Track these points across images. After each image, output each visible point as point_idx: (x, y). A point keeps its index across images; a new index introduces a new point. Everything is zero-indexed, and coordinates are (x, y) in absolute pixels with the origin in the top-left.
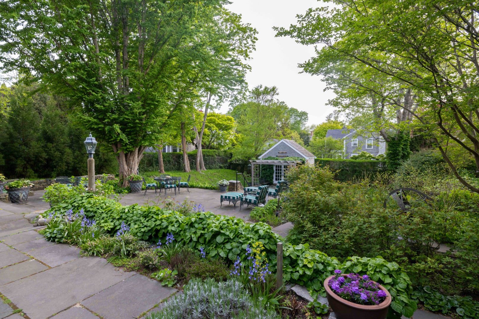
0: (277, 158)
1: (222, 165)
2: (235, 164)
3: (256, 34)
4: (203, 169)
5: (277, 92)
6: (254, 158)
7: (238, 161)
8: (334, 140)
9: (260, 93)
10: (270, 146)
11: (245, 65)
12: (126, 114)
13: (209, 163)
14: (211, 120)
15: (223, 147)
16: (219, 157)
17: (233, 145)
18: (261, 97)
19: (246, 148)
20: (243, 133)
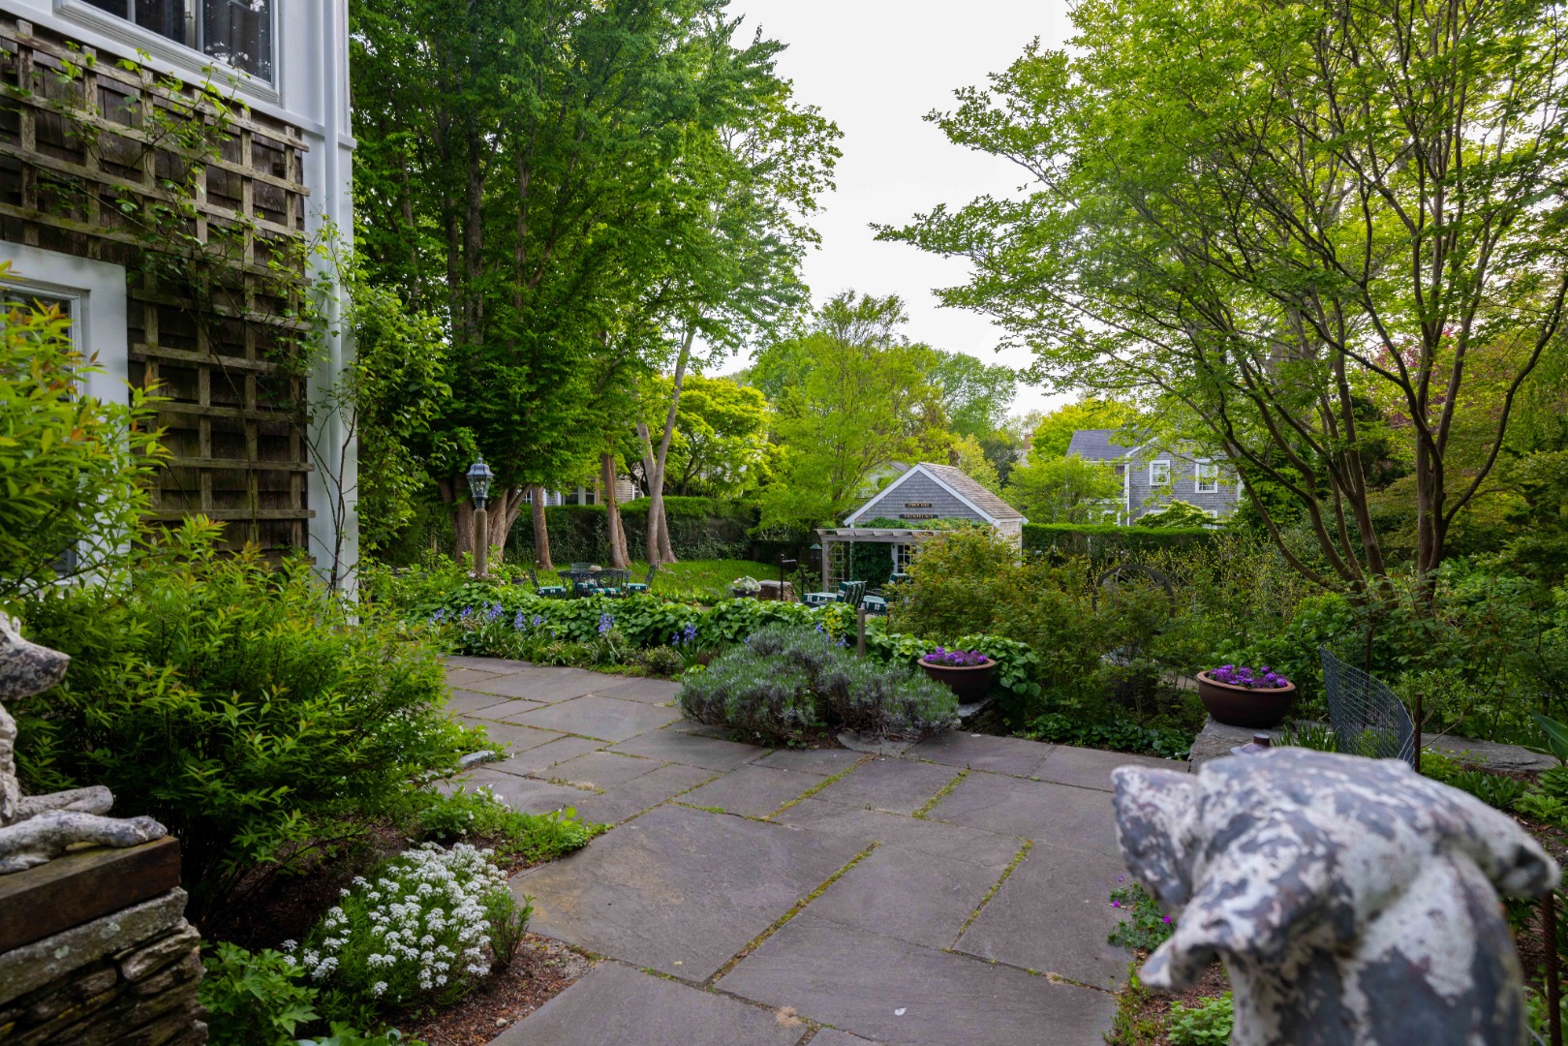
0: (903, 521)
1: (726, 548)
2: (767, 543)
3: (836, 138)
4: (668, 560)
5: (902, 313)
6: (831, 524)
7: (777, 534)
8: (1087, 464)
9: (850, 315)
10: (882, 484)
11: (800, 229)
12: (484, 400)
13: (686, 539)
14: (689, 399)
15: (728, 487)
16: (718, 523)
17: (763, 481)
18: (852, 328)
19: (803, 492)
20: (793, 444)
